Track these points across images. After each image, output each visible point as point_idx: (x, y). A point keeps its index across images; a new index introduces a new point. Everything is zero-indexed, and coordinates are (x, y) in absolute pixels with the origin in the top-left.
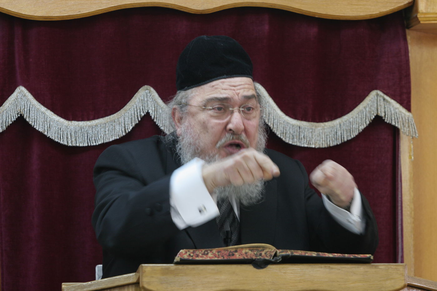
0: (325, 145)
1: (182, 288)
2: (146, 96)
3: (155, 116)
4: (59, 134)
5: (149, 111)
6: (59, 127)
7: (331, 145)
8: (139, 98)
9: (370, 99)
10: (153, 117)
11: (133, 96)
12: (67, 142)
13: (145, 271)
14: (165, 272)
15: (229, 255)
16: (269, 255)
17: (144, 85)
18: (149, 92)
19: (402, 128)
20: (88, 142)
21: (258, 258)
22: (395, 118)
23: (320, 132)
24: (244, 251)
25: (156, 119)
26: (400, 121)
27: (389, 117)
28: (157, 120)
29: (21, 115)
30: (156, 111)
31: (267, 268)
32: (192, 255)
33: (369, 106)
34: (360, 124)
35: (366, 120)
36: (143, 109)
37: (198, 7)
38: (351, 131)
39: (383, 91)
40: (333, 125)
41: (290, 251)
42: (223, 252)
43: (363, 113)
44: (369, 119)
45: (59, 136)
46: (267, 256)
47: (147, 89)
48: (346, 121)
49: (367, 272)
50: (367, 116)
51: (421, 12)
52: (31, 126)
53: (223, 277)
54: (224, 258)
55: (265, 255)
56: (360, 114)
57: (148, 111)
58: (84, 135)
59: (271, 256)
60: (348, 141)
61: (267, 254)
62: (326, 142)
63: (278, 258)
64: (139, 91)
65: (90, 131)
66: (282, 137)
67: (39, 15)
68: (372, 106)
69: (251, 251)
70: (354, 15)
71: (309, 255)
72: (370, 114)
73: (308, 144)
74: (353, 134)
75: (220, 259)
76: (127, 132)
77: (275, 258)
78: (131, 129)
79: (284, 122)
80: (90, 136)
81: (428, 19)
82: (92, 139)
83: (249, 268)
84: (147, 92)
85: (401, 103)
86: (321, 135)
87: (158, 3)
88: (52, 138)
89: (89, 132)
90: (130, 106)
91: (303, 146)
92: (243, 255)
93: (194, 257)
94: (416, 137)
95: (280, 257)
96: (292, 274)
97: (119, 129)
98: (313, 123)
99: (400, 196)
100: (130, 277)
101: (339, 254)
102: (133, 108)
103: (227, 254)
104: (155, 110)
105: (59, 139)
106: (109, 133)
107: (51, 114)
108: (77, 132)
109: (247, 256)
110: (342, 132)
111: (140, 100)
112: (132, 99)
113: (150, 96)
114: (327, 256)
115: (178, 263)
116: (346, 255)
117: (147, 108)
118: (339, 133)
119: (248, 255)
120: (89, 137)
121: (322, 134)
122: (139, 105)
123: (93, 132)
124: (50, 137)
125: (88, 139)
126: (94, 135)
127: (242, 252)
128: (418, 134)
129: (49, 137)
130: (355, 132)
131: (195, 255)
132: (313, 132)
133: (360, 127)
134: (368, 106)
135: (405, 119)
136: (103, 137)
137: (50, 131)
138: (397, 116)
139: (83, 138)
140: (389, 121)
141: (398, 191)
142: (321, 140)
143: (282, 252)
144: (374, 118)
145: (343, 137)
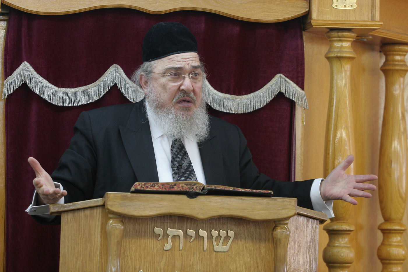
0: (242, 112)
1: (135, 210)
2: (115, 71)
4: (51, 97)
5: (117, 83)
6: (52, 92)
7: (246, 112)
9: (275, 80)
10: (119, 87)
11: (105, 72)
12: (57, 103)
13: (109, 197)
14: (124, 198)
15: (170, 188)
17: (114, 64)
18: (117, 69)
19: (298, 102)
20: (72, 103)
21: (191, 190)
22: (292, 94)
23: (238, 103)
24: (181, 185)
25: (122, 88)
26: (296, 97)
27: (288, 93)
28: (122, 90)
29: (25, 82)
31: (197, 198)
32: (143, 186)
33: (274, 85)
34: (267, 97)
35: (272, 95)
36: (112, 81)
37: (155, 9)
38: (261, 102)
39: (285, 74)
40: (248, 98)
41: (214, 186)
42: (166, 185)
43: (270, 90)
44: (274, 94)
45: (51, 99)
46: (197, 189)
47: (116, 67)
48: (257, 95)
49: (268, 203)
50: (273, 92)
51: (313, 19)
52: (32, 90)
53: (165, 203)
56: (268, 91)
58: (69, 98)
59: (200, 189)
60: (258, 109)
62: (243, 110)
63: (205, 191)
64: (110, 68)
66: (211, 105)
67: (41, 11)
68: (276, 85)
69: (186, 185)
70: (266, 19)
71: (228, 189)
72: (275, 90)
73: (230, 111)
75: (163, 190)
76: (100, 97)
77: (203, 191)
78: (103, 95)
79: (213, 94)
81: (318, 24)
82: (75, 101)
83: (184, 197)
85: (297, 84)
87: (125, 5)
88: (46, 100)
89: (73, 96)
90: (103, 78)
91: (226, 111)
92: (180, 188)
93: (145, 188)
94: (307, 108)
96: (215, 203)
97: (95, 95)
98: (234, 96)
99: (294, 150)
100: (98, 201)
101: (249, 190)
102: (105, 80)
103: (169, 187)
104: (120, 82)
105: (51, 101)
106: (87, 97)
107: (46, 83)
108: (64, 96)
109: (183, 189)
110: (255, 103)
111: (110, 74)
112: (105, 74)
113: (118, 72)
114: (240, 190)
115: (133, 192)
116: (254, 191)
117: (115, 81)
118: (252, 104)
120: (72, 99)
121: (240, 104)
122: (110, 78)
123: (76, 96)
125: (72, 101)
126: (77, 98)
127: (179, 186)
128: (308, 106)
129: (44, 99)
130: (263, 103)
131: (145, 186)
132: (234, 102)
133: (268, 100)
135: (300, 95)
136: (83, 100)
137: (45, 94)
138: (294, 93)
139: (69, 100)
140: (288, 96)
141: (293, 146)
142: (239, 108)
143: (208, 187)
144: (277, 94)
145: (255, 107)
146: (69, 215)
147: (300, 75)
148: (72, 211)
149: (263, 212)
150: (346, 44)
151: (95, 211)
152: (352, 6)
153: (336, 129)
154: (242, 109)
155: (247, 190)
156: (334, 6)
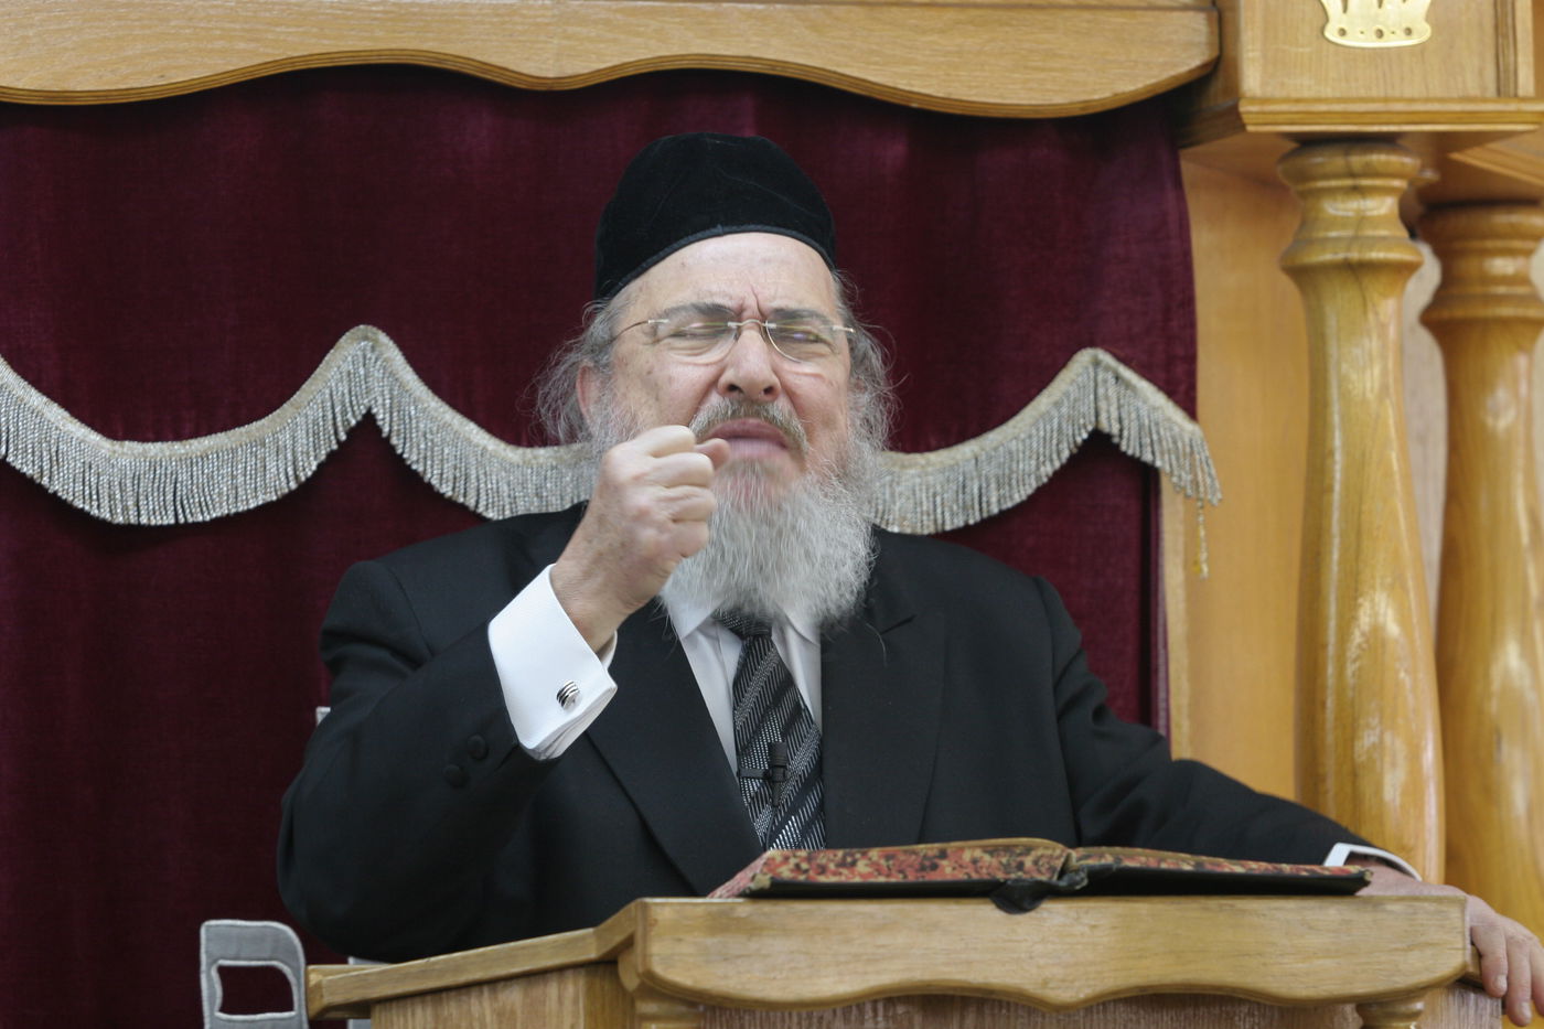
0: (928, 526)
1: (772, 975)
2: (361, 360)
3: (395, 428)
4: (87, 483)
5: (374, 411)
6: (88, 460)
7: (948, 527)
8: (339, 368)
9: (1074, 377)
10: (386, 430)
11: (320, 362)
12: (111, 511)
13: (656, 921)
14: (721, 924)
15: (923, 868)
16: (1047, 866)
17: (358, 325)
18: (373, 349)
19: (1176, 473)
20: (175, 510)
21: (1013, 876)
22: (1152, 441)
23: (914, 486)
24: (967, 856)
25: (398, 435)
26: (1169, 450)
27: (1132, 438)
28: (402, 441)
30: (395, 410)
31: (1038, 910)
32: (804, 866)
33: (1068, 399)
34: (1041, 459)
35: (1061, 446)
36: (351, 402)
37: (544, 66)
38: (1014, 482)
39: (1116, 351)
40: (952, 462)
41: (1111, 854)
42: (902, 860)
43: (1051, 420)
44: (1069, 443)
45: (87, 492)
46: (1040, 872)
47: (366, 338)
48: (996, 449)
50: (1065, 431)
51: (1248, 94)
53: (901, 940)
54: (905, 877)
55: (1034, 868)
56: (1042, 428)
57: (369, 410)
58: (164, 488)
59: (1052, 869)
60: (1002, 513)
61: (1041, 863)
62: (932, 517)
63: (1078, 878)
64: (338, 344)
65: (182, 473)
67: (32, 88)
68: (1079, 400)
69: (991, 853)
70: (1033, 102)
71: (1172, 867)
72: (1073, 425)
74: (1019, 492)
75: (893, 880)
76: (303, 479)
77: (1066, 877)
78: (314, 468)
80: (182, 490)
81: (1270, 118)
82: (191, 501)
83: (985, 913)
84: (366, 346)
85: (1170, 390)
86: (918, 492)
87: (414, 53)
88: (64, 497)
89: (180, 479)
90: (312, 393)
92: (966, 868)
93: (811, 873)
94: (1215, 501)
95: (1083, 875)
96: (1116, 931)
97: (278, 470)
99: (1162, 695)
102: (319, 401)
103: (916, 866)
104: (391, 407)
105: (88, 502)
106: (245, 481)
107: (63, 418)
108: (139, 479)
109: (977, 872)
110: (984, 485)
111: (341, 373)
112: (318, 370)
113: (377, 360)
114: (1227, 870)
116: (1287, 868)
117: (366, 401)
118: (973, 487)
119: (981, 868)
120: (179, 493)
121: (921, 490)
122: (340, 389)
123: (195, 478)
124: (60, 494)
125: (178, 503)
126: (198, 487)
127: (961, 858)
128: (1222, 493)
130: (1024, 485)
131: (814, 866)
132: (895, 484)
133: (1042, 469)
134: (1065, 401)
136: (228, 496)
137: (59, 473)
138: (1158, 433)
139: (162, 498)
140: (1134, 449)
141: (1157, 680)
142: (919, 510)
143: (1087, 857)
144: (1084, 441)
145: (988, 502)
146: (413, 1014)
147: (1180, 351)
148: (429, 998)
149: (1329, 963)
150: (1383, 207)
151: (552, 989)
152: (1409, 32)
153: (1356, 590)
154: (931, 512)
155: (1257, 867)
156: (1331, 33)
